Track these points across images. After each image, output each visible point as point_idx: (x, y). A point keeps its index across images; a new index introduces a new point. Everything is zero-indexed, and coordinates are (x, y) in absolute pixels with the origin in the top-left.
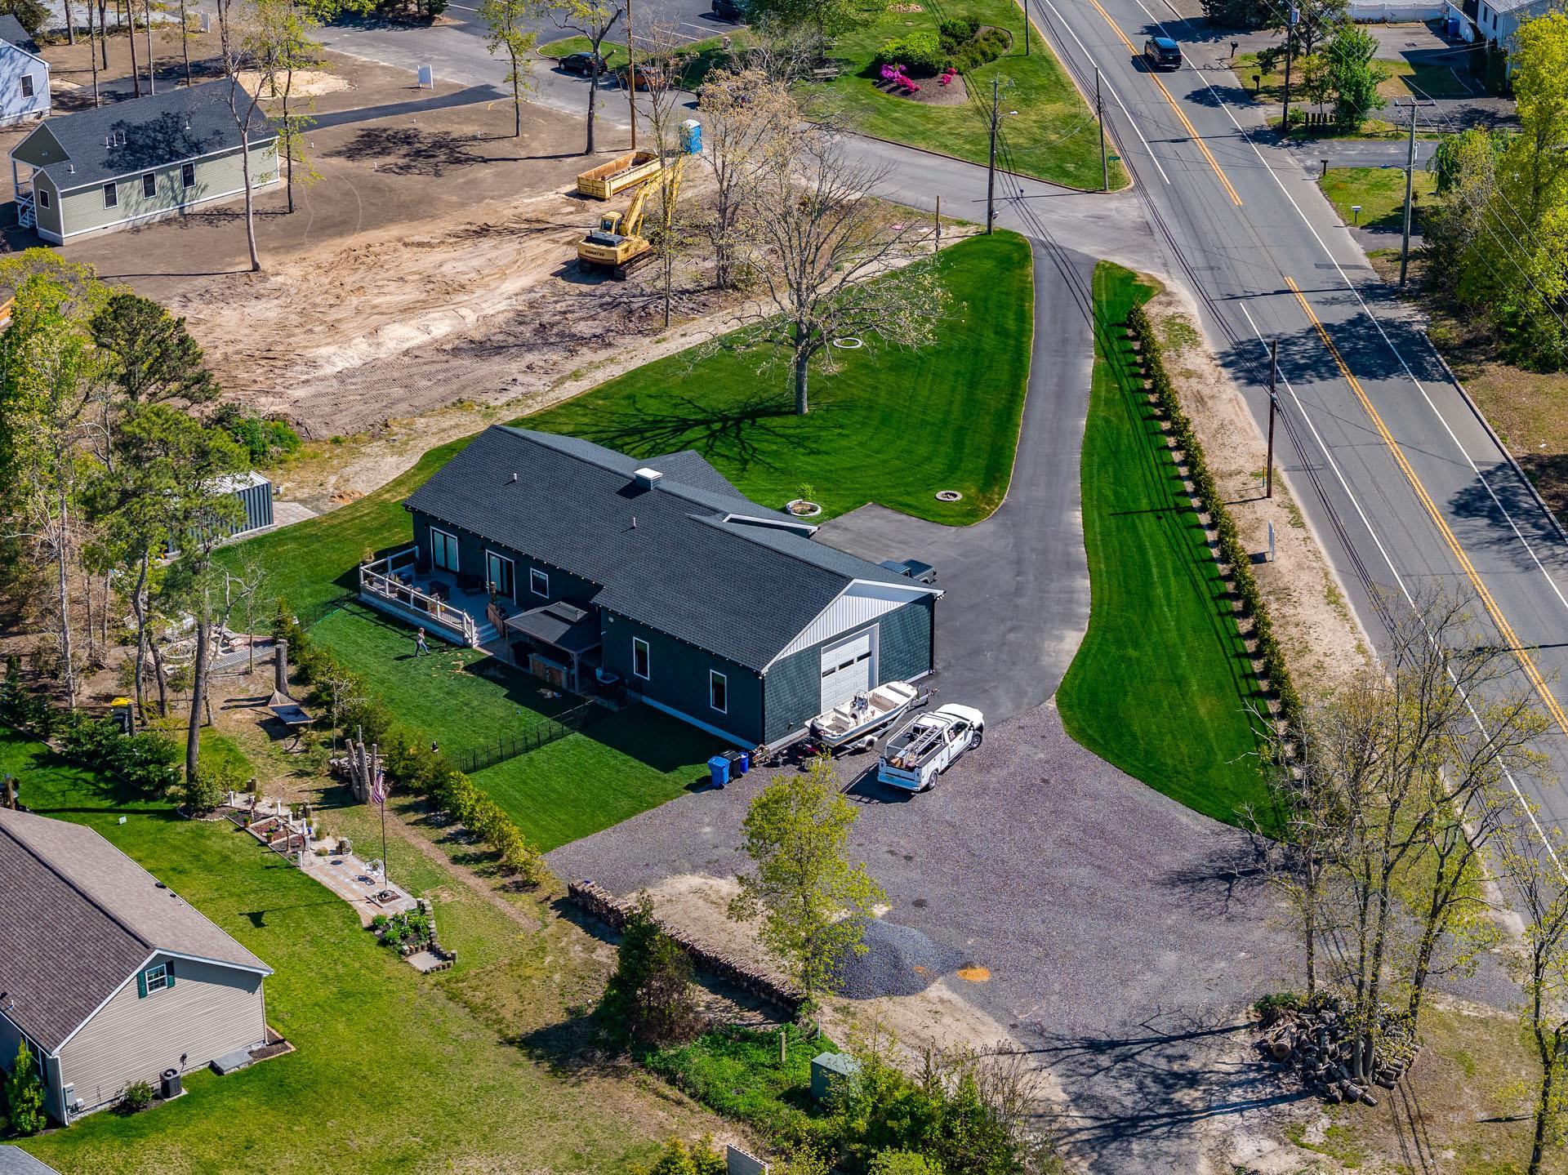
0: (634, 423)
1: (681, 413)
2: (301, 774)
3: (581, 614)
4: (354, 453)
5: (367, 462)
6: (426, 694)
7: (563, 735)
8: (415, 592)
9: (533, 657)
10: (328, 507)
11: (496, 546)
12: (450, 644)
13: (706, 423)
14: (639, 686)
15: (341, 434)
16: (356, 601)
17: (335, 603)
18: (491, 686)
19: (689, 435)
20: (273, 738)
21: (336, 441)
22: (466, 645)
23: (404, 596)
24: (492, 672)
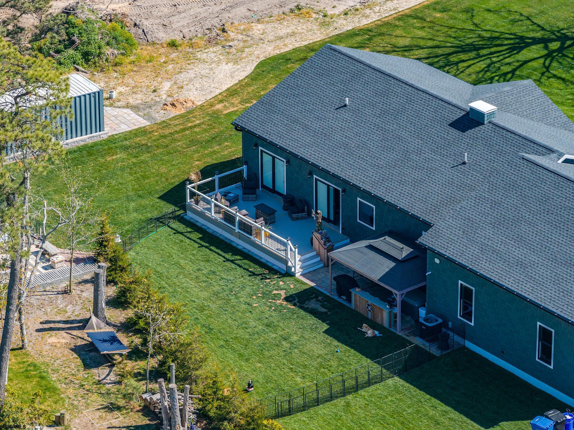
0: (471, 39)
1: (519, 30)
2: (112, 408)
3: (406, 251)
4: (189, 58)
5: (200, 69)
6: (245, 326)
7: (381, 379)
8: (240, 215)
9: (356, 292)
10: (160, 116)
11: (325, 174)
12: (273, 271)
13: (544, 41)
14: (462, 332)
15: (177, 37)
16: (181, 220)
17: (160, 220)
18: (312, 320)
19: (525, 54)
20: (87, 366)
21: (173, 45)
22: (289, 274)
23: (229, 218)
24: (313, 304)
